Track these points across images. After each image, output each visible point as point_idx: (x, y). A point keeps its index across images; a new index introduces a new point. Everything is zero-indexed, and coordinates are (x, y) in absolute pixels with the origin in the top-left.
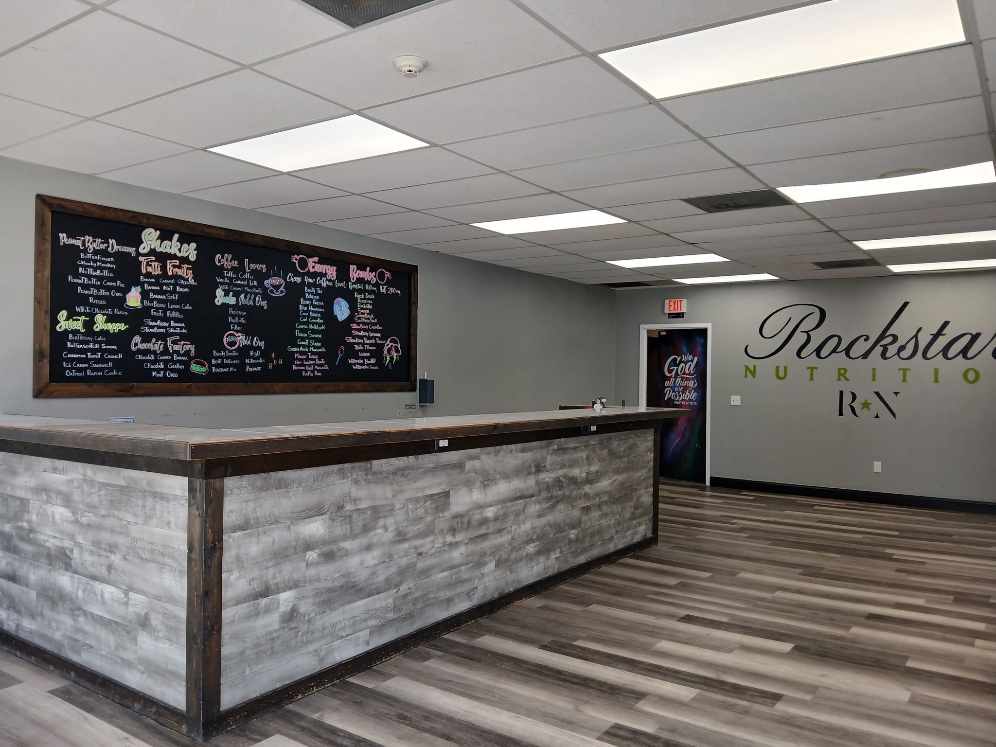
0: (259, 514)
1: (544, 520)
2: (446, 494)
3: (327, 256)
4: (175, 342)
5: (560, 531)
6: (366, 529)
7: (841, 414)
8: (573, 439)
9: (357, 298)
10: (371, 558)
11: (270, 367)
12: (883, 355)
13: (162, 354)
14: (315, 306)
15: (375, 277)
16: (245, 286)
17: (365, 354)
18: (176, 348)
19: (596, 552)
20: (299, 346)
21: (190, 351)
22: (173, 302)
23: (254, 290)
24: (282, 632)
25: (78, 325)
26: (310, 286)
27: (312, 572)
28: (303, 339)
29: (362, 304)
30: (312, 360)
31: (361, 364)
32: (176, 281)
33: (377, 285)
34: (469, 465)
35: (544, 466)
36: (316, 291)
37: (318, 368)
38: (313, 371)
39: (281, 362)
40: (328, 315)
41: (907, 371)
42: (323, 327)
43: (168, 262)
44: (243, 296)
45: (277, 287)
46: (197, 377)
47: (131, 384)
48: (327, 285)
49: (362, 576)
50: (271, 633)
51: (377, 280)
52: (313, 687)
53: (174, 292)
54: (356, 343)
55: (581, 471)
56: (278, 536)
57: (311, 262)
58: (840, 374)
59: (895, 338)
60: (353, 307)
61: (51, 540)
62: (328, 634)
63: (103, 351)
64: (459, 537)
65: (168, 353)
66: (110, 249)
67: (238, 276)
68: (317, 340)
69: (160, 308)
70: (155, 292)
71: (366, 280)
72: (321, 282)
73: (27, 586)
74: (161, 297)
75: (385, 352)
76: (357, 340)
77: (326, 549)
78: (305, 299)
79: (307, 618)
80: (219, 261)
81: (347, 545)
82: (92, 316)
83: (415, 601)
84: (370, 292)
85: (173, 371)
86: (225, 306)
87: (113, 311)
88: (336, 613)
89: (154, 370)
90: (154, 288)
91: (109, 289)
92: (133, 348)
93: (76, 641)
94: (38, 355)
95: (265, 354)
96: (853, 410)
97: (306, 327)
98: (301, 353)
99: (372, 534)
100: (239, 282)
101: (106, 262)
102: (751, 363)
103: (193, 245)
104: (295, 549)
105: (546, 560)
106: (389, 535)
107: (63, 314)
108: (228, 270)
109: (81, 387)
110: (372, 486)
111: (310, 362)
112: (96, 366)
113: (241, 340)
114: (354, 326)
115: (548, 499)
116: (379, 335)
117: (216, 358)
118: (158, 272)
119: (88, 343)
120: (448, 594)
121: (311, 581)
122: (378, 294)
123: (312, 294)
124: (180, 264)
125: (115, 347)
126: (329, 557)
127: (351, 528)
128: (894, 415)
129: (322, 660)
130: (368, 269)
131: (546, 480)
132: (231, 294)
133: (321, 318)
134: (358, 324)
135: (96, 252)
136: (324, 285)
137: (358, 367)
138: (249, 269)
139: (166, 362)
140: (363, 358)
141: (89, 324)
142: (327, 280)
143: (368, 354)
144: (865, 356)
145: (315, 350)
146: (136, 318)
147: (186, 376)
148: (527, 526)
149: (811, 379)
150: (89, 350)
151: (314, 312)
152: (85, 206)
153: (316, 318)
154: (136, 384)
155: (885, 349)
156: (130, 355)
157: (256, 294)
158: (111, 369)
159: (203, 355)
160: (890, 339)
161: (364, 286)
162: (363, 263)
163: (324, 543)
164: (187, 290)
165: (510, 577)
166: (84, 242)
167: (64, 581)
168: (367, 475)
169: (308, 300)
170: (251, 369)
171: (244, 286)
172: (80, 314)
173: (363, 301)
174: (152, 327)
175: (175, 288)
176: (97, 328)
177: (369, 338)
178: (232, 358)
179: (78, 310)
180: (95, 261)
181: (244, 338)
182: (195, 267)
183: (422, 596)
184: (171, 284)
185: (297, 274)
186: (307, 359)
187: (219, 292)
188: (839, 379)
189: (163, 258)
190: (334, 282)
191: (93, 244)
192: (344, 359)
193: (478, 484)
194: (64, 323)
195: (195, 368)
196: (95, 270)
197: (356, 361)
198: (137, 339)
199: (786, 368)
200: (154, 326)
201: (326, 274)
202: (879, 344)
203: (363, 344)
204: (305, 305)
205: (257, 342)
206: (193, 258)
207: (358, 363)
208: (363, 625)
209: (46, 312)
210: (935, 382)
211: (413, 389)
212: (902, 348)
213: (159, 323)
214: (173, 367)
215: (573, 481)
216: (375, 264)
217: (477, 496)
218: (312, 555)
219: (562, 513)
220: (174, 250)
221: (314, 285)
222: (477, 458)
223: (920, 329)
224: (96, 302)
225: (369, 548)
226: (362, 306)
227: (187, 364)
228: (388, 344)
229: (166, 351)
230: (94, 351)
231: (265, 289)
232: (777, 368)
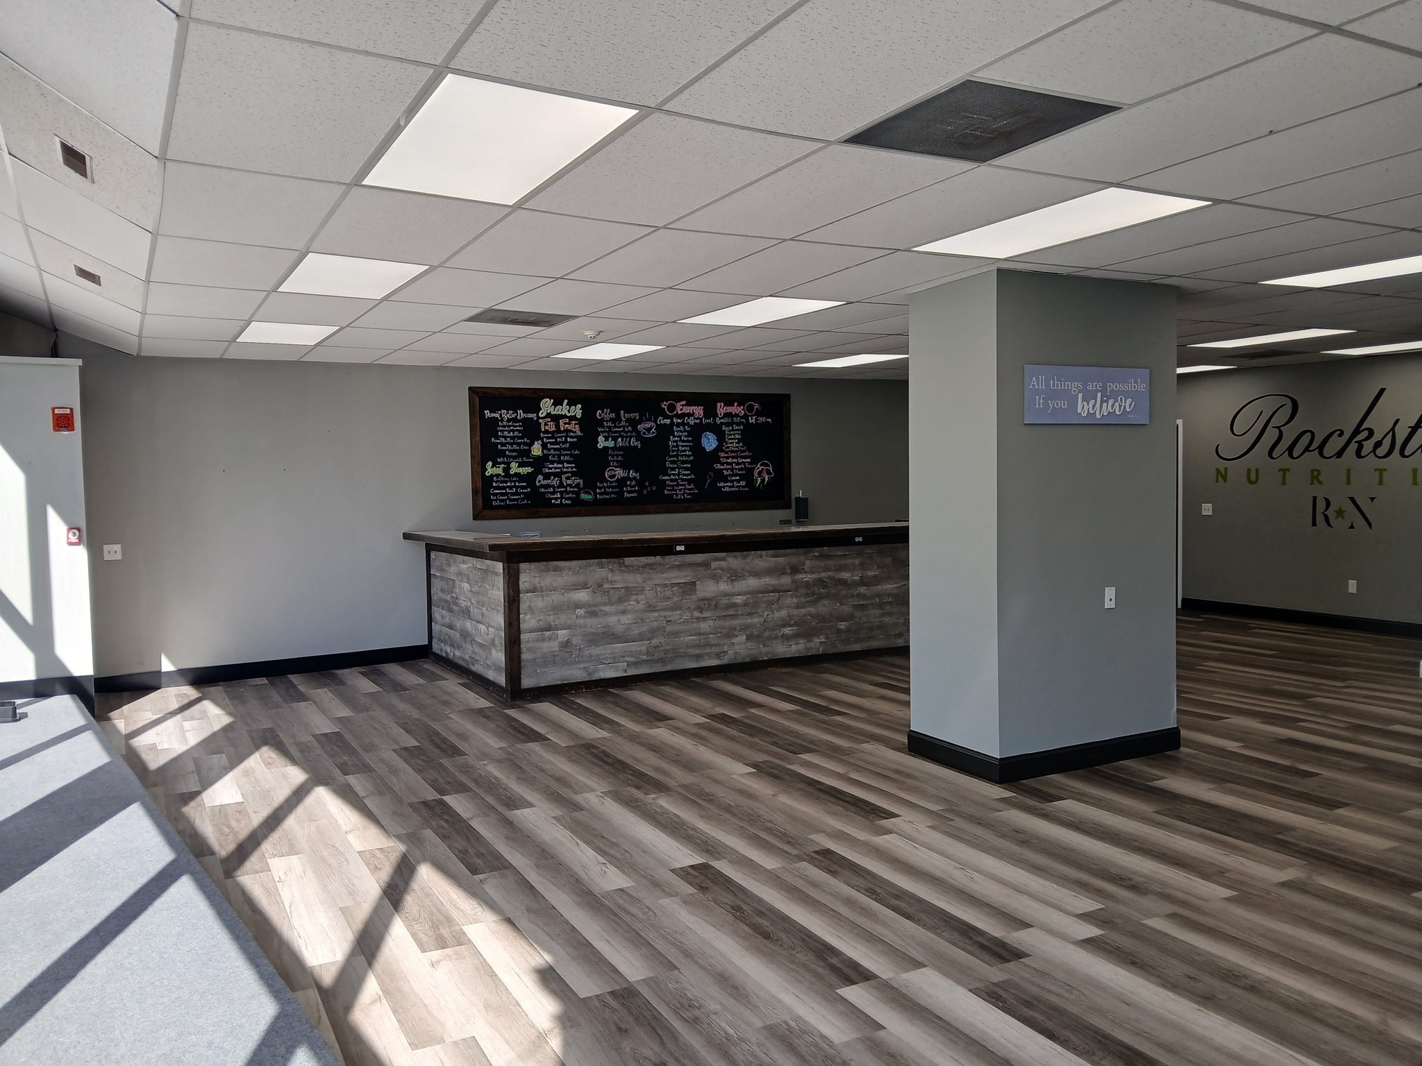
0: (542, 585)
1: (803, 611)
2: (693, 584)
3: (693, 399)
4: (568, 478)
5: (824, 622)
6: (621, 600)
7: (1314, 524)
8: (842, 548)
9: (725, 431)
10: (626, 619)
11: (645, 492)
12: (1358, 454)
13: (559, 487)
14: (683, 441)
15: (743, 410)
16: (622, 432)
17: (734, 478)
18: (569, 482)
19: (875, 644)
20: (670, 475)
21: (579, 484)
22: (565, 449)
23: (629, 434)
24: (560, 653)
25: (499, 470)
26: (678, 425)
27: (581, 621)
28: (673, 469)
29: (730, 435)
30: (682, 485)
31: (730, 487)
32: (567, 434)
33: (746, 417)
34: (714, 565)
35: (803, 569)
36: (685, 428)
37: (688, 492)
38: (683, 495)
39: (654, 488)
40: (697, 448)
41: (1384, 472)
42: (692, 458)
43: (561, 421)
44: (620, 439)
45: (649, 430)
46: (585, 503)
47: (536, 509)
48: (695, 423)
49: (619, 629)
50: (553, 652)
51: (745, 412)
52: (583, 688)
53: (566, 442)
54: (724, 469)
55: (852, 574)
56: (556, 598)
57: (679, 406)
58: (1313, 478)
59: (1371, 432)
60: (721, 438)
61: (464, 602)
62: (594, 660)
63: (517, 487)
64: (705, 615)
65: (563, 487)
66: (518, 417)
67: (615, 425)
68: (686, 469)
69: (556, 455)
70: (552, 443)
71: (734, 413)
72: (689, 421)
73: (456, 631)
74: (556, 447)
75: (756, 475)
76: (725, 466)
77: (591, 609)
78: (674, 436)
79: (578, 647)
80: (600, 415)
81: (607, 608)
82: (508, 464)
83: (666, 651)
84: (738, 424)
85: (567, 499)
86: (605, 448)
87: (523, 459)
88: (600, 648)
89: (553, 499)
90: (551, 440)
91: (519, 444)
92: (537, 484)
93: (473, 658)
94: (475, 492)
95: (640, 483)
96: (1326, 518)
97: (675, 459)
98: (672, 480)
99: (626, 604)
100: (617, 429)
101: (516, 426)
102: (1222, 464)
103: (579, 406)
104: (568, 607)
105: (808, 642)
106: (641, 606)
107: (490, 463)
108: (607, 421)
109: (504, 512)
110: (625, 574)
111: (680, 487)
112: (512, 497)
113: (620, 473)
114: (722, 454)
115: (807, 595)
116: (749, 460)
117: (600, 488)
118: (554, 429)
119: (506, 482)
120: (697, 651)
121: (580, 627)
122: (747, 425)
123: (681, 431)
124: (569, 421)
125: (525, 484)
126: (593, 614)
127: (609, 599)
128: (1370, 524)
129: (590, 674)
130: (736, 404)
131: (805, 579)
132: (610, 439)
133: (689, 451)
134: (727, 453)
135: (509, 420)
136: (692, 423)
137: (727, 489)
138: (624, 418)
139: (562, 493)
140: (732, 481)
141: (507, 470)
142: (694, 418)
143: (738, 478)
144: (1339, 454)
145: (685, 477)
146: (539, 463)
147: (577, 502)
148: (783, 613)
149: (1284, 483)
150: (508, 487)
151: (682, 446)
152: (500, 390)
153: (685, 451)
154: (540, 509)
155: (1360, 447)
156: (535, 489)
157: (631, 437)
158: (523, 500)
159: (590, 486)
160: (1365, 434)
161: (732, 419)
162: (729, 399)
163: (589, 606)
164: (575, 440)
165: (764, 650)
166: (501, 415)
167: (469, 625)
168: (620, 567)
169: (677, 436)
170: (629, 496)
171: (620, 431)
172: (500, 463)
173: (731, 433)
174: (551, 468)
175: (566, 439)
176: (512, 472)
177: (738, 464)
178: (613, 487)
179: (499, 460)
180: (509, 426)
181: (622, 472)
182: (581, 422)
183: (672, 649)
184: (563, 436)
185: (666, 417)
186: (678, 485)
187: (601, 439)
188: (1312, 483)
189: (556, 418)
190: (701, 419)
191: (506, 415)
192: (713, 483)
193: (725, 578)
194: (490, 470)
195: (584, 496)
196: (509, 433)
197: (725, 484)
198: (540, 477)
199: (1257, 470)
200: (553, 467)
201: (694, 413)
202: (1355, 440)
203: (732, 470)
204: (674, 442)
205: (632, 474)
206: (579, 416)
207: (727, 486)
208: (622, 659)
209: (479, 464)
210: (1413, 485)
211: (789, 507)
212: (1378, 444)
213: (555, 465)
214: (567, 496)
215: (843, 582)
216: (742, 399)
217: (724, 586)
218: (580, 612)
219: (824, 607)
220: (565, 412)
221: (683, 424)
222: (724, 559)
223: (1397, 421)
224: (510, 454)
225: (624, 612)
226: (730, 437)
227: (578, 493)
228: (759, 467)
229: (561, 485)
230: (511, 488)
231: (638, 432)
232: (1249, 470)
